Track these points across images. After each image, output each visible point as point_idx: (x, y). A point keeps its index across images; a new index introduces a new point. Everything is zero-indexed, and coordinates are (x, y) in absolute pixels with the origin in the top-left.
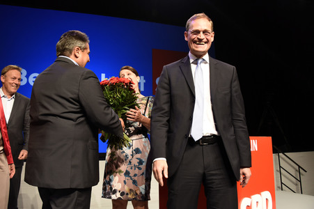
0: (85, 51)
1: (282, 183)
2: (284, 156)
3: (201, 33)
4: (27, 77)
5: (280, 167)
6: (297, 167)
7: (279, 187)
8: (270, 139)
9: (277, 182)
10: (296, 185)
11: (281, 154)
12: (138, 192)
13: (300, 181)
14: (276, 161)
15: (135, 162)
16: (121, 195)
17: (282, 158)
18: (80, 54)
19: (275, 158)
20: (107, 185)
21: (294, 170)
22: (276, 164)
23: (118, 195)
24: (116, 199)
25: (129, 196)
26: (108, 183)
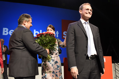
1: (116, 76)
2: (117, 64)
3: (89, 10)
5: (115, 69)
7: (115, 78)
8: (111, 57)
9: (114, 75)
11: (116, 64)
14: (114, 66)
15: (56, 67)
17: (116, 65)
18: (26, 24)
19: (113, 65)
22: (114, 68)
26: (45, 77)
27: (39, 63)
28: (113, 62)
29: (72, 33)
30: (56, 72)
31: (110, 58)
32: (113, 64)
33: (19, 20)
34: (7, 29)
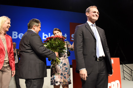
0: (38, 27)
1: (124, 77)
2: (125, 66)
4: (18, 35)
5: (123, 70)
6: (130, 70)
7: (123, 79)
9: (122, 76)
10: (130, 77)
12: (67, 81)
13: (132, 76)
14: (122, 68)
15: (64, 69)
17: (124, 67)
18: (36, 28)
21: (129, 71)
23: (59, 83)
24: (58, 85)
25: (64, 83)
26: (53, 79)
27: (47, 65)
28: (121, 64)
29: (80, 35)
30: (65, 74)
31: (118, 59)
32: (121, 66)
33: (29, 24)
34: (17, 33)
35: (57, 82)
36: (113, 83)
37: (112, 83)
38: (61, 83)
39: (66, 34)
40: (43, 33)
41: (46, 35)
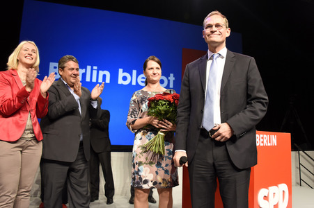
2: (304, 154)
3: (214, 26)
9: (296, 178)
14: (296, 158)
16: (154, 184)
17: (302, 156)
20: (136, 175)
21: (312, 167)
22: (296, 161)
23: (151, 184)
24: (148, 188)
25: (162, 185)
26: (137, 173)
28: (294, 149)
30: (167, 165)
31: (286, 136)
35: (146, 182)
36: (273, 189)
37: (270, 188)
38: (155, 183)
39: (172, 75)
40: (121, 70)
41: (127, 75)
